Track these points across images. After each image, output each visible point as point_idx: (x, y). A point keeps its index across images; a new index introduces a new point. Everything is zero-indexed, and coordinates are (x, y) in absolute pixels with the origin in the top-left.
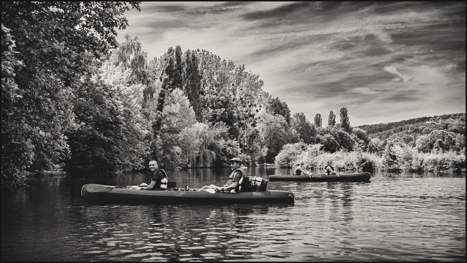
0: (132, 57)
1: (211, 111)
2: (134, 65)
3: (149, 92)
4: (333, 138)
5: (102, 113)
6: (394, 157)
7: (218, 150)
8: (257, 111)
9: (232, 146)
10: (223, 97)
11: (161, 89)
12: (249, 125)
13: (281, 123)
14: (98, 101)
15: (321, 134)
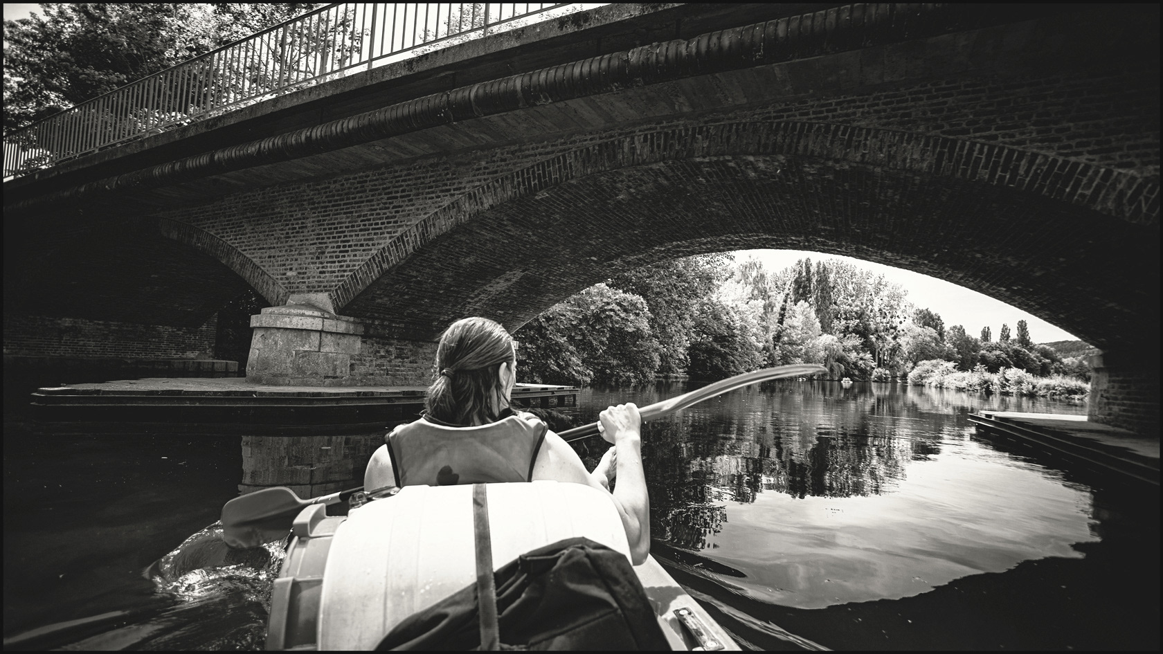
0: (754, 274)
1: (843, 322)
2: (756, 282)
3: (768, 307)
4: (1004, 356)
5: (718, 328)
6: (1007, 380)
7: (848, 363)
8: (901, 323)
9: (865, 360)
10: (858, 308)
11: (782, 303)
12: (889, 338)
13: (930, 337)
14: (716, 317)
15: (987, 351)
